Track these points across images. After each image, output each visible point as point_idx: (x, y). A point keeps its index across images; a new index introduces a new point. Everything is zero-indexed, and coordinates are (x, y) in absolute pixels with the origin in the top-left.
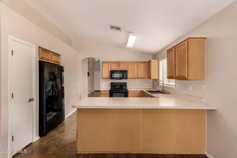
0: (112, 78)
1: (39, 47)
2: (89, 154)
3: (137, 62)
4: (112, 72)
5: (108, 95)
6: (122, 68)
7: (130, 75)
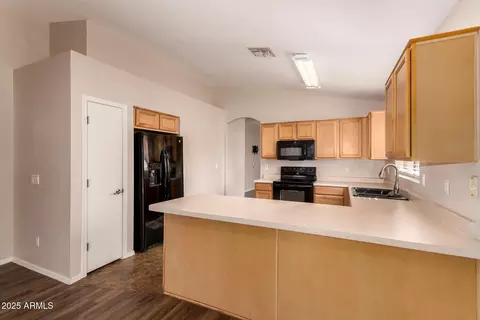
0: (280, 157)
1: (136, 108)
2: (180, 301)
3: (340, 120)
4: (282, 145)
5: (271, 194)
6: (304, 134)
7: (320, 149)
